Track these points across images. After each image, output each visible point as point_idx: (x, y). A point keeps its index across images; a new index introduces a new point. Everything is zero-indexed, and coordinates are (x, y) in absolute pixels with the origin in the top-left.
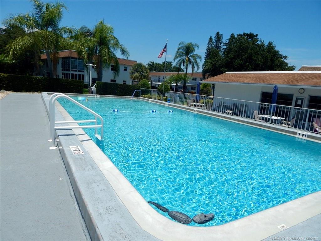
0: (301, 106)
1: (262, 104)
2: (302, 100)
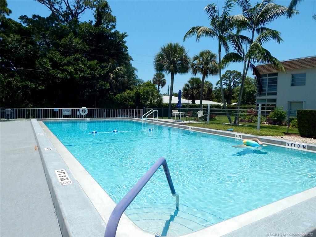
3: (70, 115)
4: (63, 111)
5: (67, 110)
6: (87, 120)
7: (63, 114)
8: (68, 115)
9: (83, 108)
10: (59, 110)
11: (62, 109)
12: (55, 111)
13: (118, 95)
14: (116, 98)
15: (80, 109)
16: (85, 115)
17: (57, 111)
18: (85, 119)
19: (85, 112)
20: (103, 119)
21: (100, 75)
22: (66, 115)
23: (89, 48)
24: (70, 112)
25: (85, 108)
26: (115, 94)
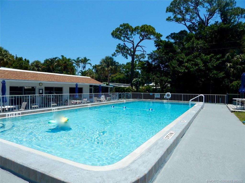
0: (42, 93)
1: (12, 97)
2: (42, 90)
3: (159, 98)
4: (155, 95)
5: (158, 94)
6: (165, 101)
7: (155, 97)
8: (158, 98)
9: (167, 93)
10: (153, 94)
11: (154, 94)
12: (151, 95)
13: (234, 82)
14: (232, 85)
15: (166, 94)
16: (169, 98)
17: (152, 95)
18: (163, 101)
19: (169, 96)
20: (183, 102)
21: (213, 66)
22: (157, 98)
23: (208, 45)
24: (159, 96)
25: (169, 93)
26: (232, 81)
